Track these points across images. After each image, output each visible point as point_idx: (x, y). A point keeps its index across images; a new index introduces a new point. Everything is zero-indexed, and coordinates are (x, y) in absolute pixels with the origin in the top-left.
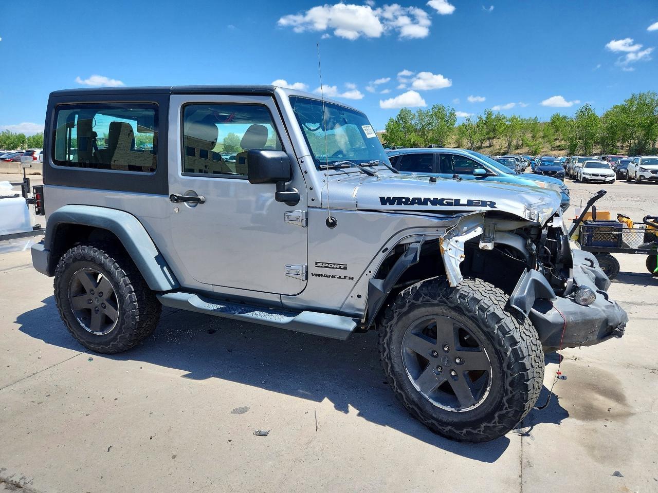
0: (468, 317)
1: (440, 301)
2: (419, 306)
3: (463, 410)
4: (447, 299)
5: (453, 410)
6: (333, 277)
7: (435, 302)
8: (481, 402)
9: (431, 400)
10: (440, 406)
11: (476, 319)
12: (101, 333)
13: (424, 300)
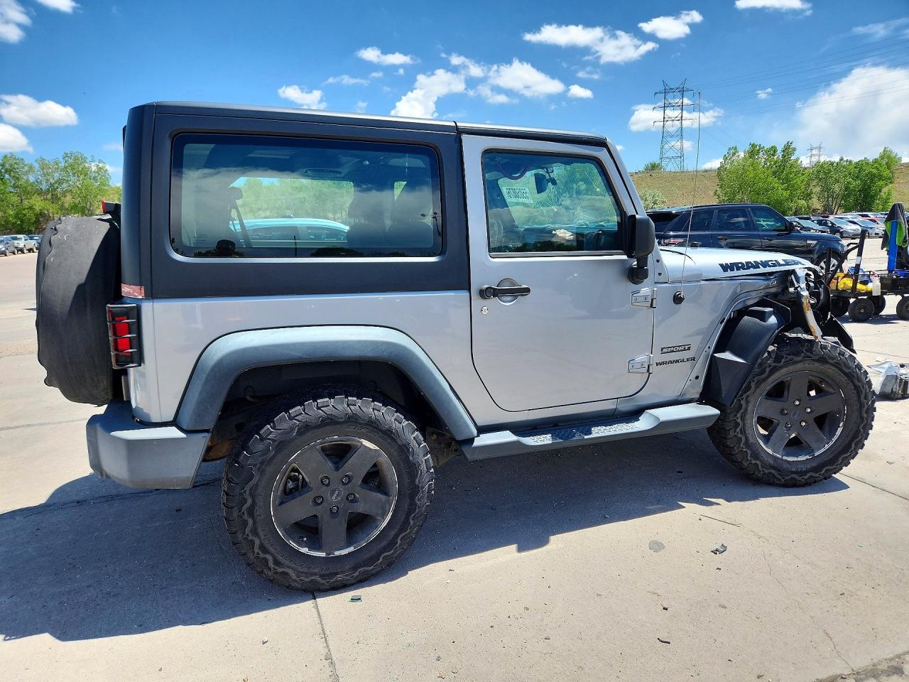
0: (831, 364)
1: (804, 357)
2: (781, 367)
3: (816, 454)
4: (812, 353)
5: (808, 457)
6: (677, 361)
7: (799, 358)
8: (834, 439)
9: (785, 458)
10: (795, 459)
11: (839, 364)
12: (351, 549)
13: (787, 359)
